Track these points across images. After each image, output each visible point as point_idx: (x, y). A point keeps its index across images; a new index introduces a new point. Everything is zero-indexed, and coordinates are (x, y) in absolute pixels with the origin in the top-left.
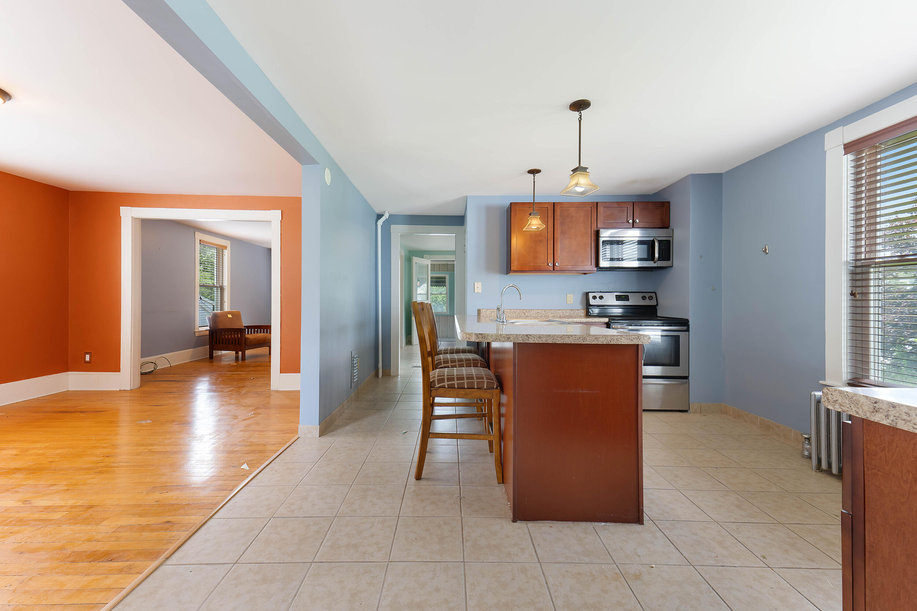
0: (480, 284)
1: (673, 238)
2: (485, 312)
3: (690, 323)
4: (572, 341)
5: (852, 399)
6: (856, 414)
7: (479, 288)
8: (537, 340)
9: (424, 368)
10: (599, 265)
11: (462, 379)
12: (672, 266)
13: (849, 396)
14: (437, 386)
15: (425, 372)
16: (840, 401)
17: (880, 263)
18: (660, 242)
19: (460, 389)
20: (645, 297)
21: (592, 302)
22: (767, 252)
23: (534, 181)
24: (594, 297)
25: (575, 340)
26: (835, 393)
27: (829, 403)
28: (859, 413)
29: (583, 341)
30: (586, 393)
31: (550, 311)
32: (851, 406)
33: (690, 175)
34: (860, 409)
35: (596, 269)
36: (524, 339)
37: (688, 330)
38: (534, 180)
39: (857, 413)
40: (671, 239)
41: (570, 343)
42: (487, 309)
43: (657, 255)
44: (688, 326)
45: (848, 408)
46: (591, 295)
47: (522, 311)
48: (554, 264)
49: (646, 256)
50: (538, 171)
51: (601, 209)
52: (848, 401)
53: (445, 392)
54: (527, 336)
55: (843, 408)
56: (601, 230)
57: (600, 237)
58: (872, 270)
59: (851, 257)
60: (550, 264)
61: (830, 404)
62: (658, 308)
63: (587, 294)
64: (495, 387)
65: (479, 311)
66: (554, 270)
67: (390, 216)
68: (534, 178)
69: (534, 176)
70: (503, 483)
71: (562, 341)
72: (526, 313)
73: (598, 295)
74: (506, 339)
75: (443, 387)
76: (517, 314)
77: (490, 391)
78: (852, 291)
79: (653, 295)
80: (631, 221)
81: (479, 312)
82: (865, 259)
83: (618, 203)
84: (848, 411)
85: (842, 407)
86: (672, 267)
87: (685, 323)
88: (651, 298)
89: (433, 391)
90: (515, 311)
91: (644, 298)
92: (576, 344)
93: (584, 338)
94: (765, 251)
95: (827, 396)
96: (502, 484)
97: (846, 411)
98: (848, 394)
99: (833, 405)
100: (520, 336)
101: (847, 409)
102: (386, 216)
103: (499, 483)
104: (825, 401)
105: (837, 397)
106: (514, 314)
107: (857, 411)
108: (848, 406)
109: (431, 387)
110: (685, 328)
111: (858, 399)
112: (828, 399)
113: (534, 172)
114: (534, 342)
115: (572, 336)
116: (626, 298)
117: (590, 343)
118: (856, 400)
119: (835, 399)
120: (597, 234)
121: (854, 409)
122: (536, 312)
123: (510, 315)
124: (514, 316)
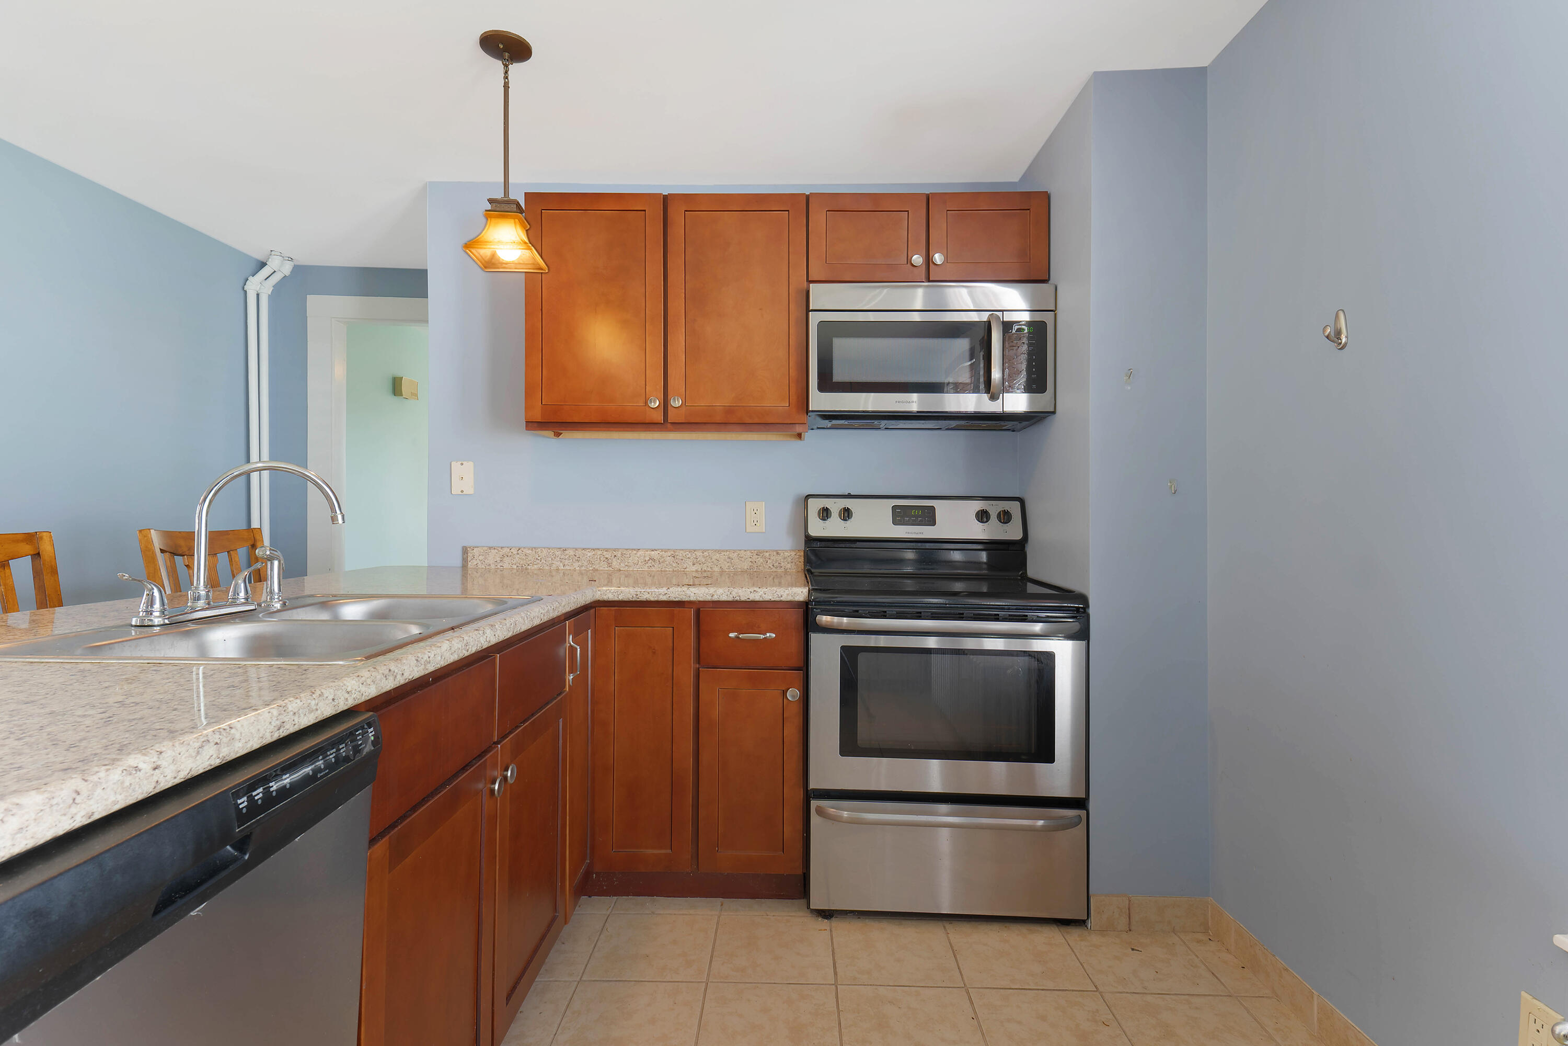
0: (470, 466)
1: (1055, 314)
2: (481, 557)
7: (465, 476)
10: (809, 407)
12: (1052, 410)
20: (985, 512)
22: (1344, 340)
24: (826, 514)
31: (689, 556)
40: (1048, 318)
42: (490, 548)
47: (599, 552)
48: (666, 403)
51: (819, 218)
57: (812, 311)
60: (652, 402)
62: (1028, 550)
63: (806, 502)
65: (465, 551)
66: (668, 422)
69: (507, 65)
72: (614, 560)
73: (835, 506)
76: (586, 564)
80: (917, 259)
81: (465, 556)
83: (878, 197)
86: (1054, 413)
88: (1005, 517)
90: (579, 553)
91: (983, 516)
94: (1336, 339)
106: (576, 565)
116: (924, 516)
122: (645, 556)
123: (561, 565)
124: (575, 570)
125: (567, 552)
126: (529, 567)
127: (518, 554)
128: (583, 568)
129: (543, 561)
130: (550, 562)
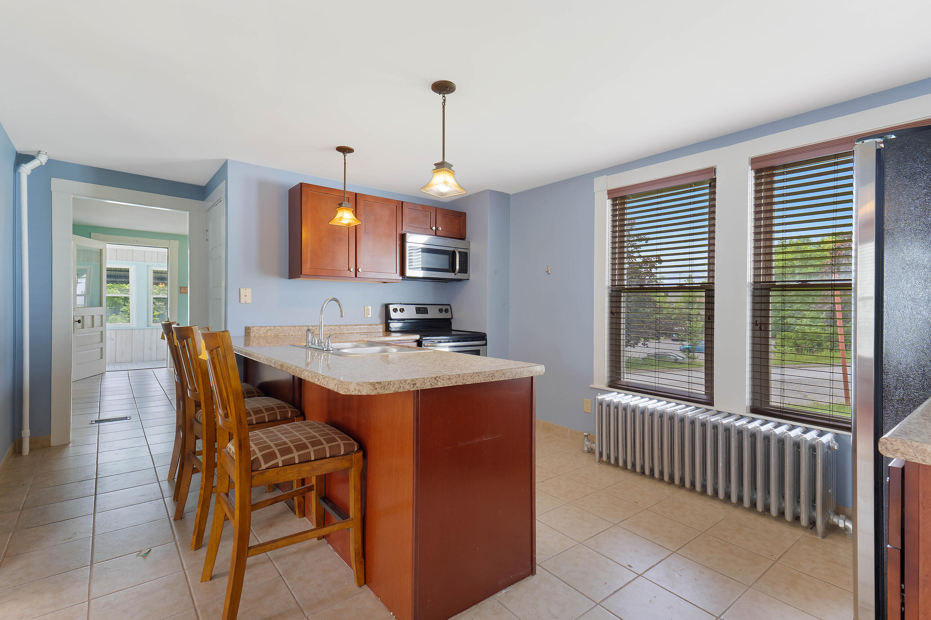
0: (249, 290)
1: (469, 250)
2: (257, 331)
3: (487, 337)
4: (482, 379)
5: (918, 448)
6: (922, 462)
7: (247, 295)
8: (446, 382)
9: (241, 442)
10: (405, 275)
11: (304, 447)
12: (469, 278)
13: (913, 446)
14: (264, 466)
15: (242, 449)
16: (902, 449)
17: (627, 289)
18: (460, 252)
19: (304, 464)
20: (442, 309)
21: (393, 315)
22: (549, 272)
23: (345, 162)
24: (395, 310)
25: (484, 379)
26: (896, 443)
27: (888, 452)
28: (927, 461)
29: (492, 378)
30: (490, 439)
31: (345, 327)
32: (916, 454)
33: (488, 190)
34: (928, 457)
35: (401, 278)
36: (432, 383)
37: (486, 344)
38: (345, 160)
39: (924, 461)
41: (479, 382)
42: (261, 327)
43: (458, 267)
44: (486, 340)
45: (912, 456)
46: (391, 307)
48: (356, 270)
49: (447, 267)
50: (350, 150)
51: (406, 210)
52: (913, 450)
53: (277, 473)
54: (435, 379)
55: (907, 457)
56: (408, 234)
57: (407, 242)
58: (622, 294)
59: (610, 284)
60: (352, 270)
61: (890, 453)
62: (453, 321)
63: (387, 306)
64: (356, 449)
65: (246, 328)
66: (356, 276)
67: (49, 161)
68: (345, 158)
69: (345, 156)
70: (365, 583)
71: (472, 381)
72: (316, 330)
73: (399, 307)
74: (412, 385)
75: (276, 466)
77: (348, 457)
78: (612, 311)
79: (448, 307)
80: (434, 228)
81: (248, 331)
82: (618, 285)
83: (423, 206)
84: (912, 459)
85: (904, 456)
86: (468, 280)
87: (483, 337)
88: (446, 311)
89: (255, 477)
91: (441, 311)
92: (486, 382)
93: (493, 375)
94: (547, 272)
95: (886, 445)
96: (365, 587)
97: (910, 459)
98: (912, 444)
99: (894, 454)
100: (428, 380)
101: (911, 458)
102: (42, 160)
103: (361, 586)
104: (883, 450)
105: (898, 447)
106: (300, 333)
107: (924, 459)
108: (912, 455)
109: (252, 471)
110: (484, 342)
111: (925, 448)
112: (887, 448)
113: (344, 150)
114: (444, 386)
115: (481, 373)
116: (425, 311)
117: (498, 380)
118: (922, 449)
119: (895, 448)
120: (403, 238)
121: (919, 457)
122: (328, 328)
123: (294, 333)
124: (299, 335)
125: (296, 328)
126: (279, 335)
127: (274, 329)
128: (303, 334)
129: (285, 332)
130: (289, 332)
